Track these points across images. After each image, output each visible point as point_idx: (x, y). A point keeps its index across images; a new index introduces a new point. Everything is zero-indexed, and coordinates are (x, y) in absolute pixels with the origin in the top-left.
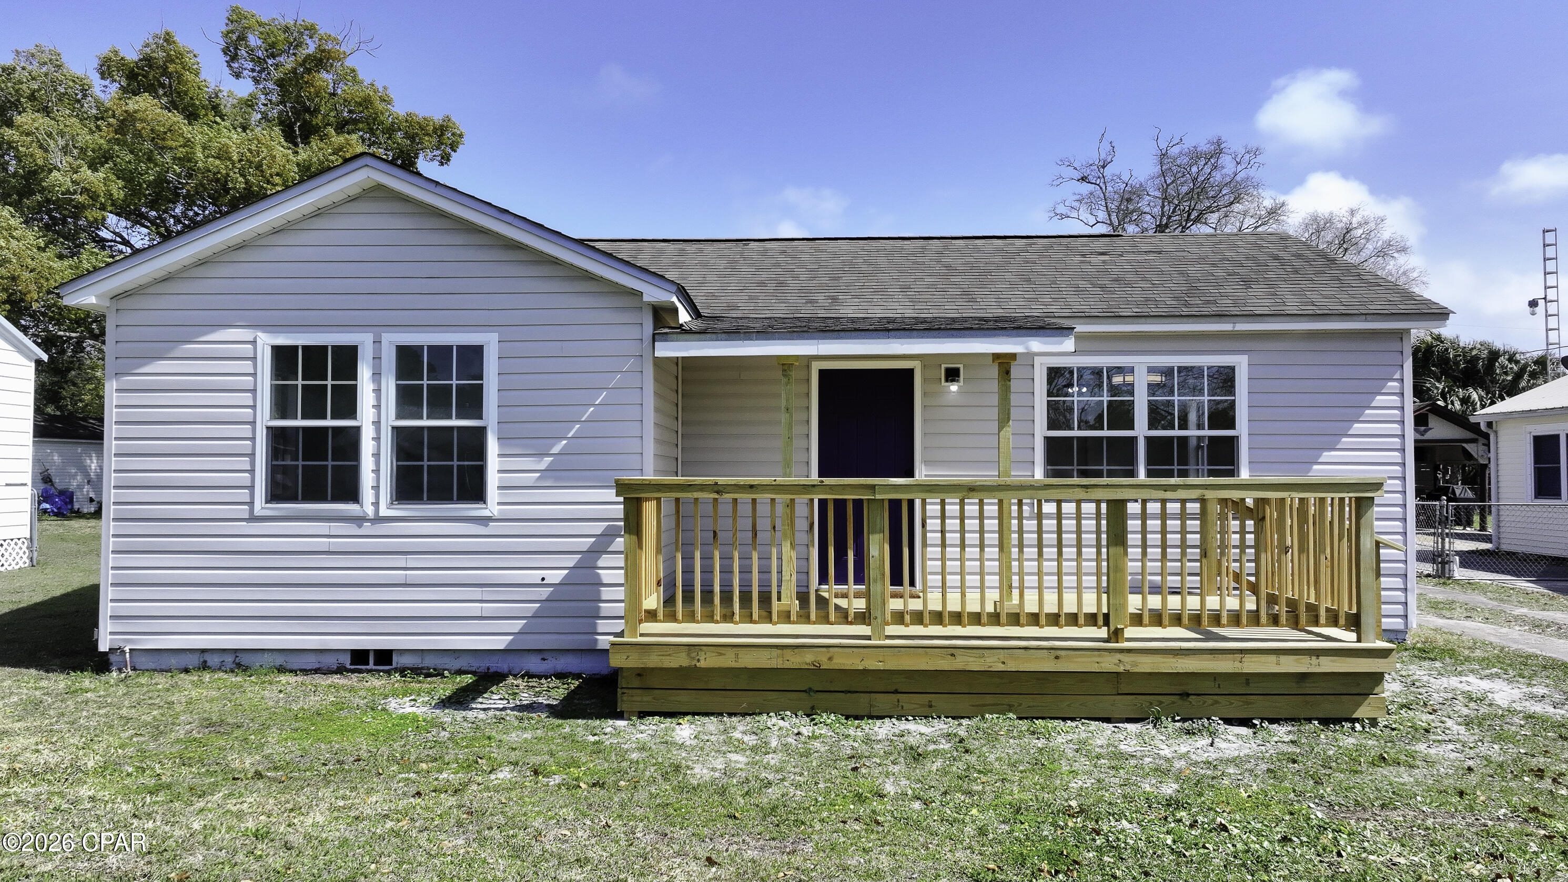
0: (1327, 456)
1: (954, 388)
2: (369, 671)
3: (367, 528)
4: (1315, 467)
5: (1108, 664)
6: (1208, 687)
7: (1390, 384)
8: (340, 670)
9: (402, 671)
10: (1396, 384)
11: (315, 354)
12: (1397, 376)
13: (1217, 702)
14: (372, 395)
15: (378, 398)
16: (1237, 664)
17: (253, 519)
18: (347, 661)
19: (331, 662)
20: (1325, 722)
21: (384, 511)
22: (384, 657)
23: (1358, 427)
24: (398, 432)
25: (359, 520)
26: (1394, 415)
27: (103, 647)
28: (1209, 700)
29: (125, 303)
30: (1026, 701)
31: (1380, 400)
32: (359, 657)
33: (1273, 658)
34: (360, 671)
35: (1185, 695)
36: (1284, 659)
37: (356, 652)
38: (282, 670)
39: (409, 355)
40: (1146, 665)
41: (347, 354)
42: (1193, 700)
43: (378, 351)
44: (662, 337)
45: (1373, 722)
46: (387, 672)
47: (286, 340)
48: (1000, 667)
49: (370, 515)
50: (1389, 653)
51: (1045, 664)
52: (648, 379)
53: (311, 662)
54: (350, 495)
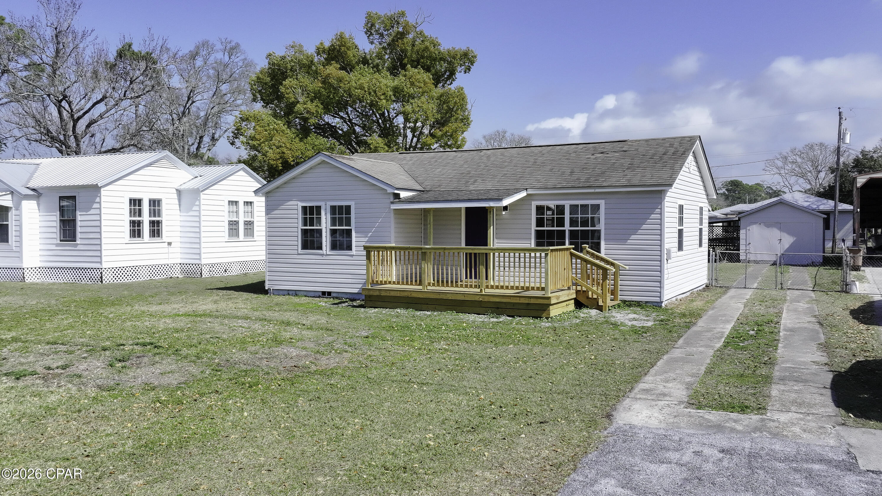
1: (504, 213)
2: (326, 297)
3: (324, 257)
4: (629, 241)
5: (477, 298)
6: (502, 306)
7: (657, 210)
8: (319, 297)
9: (333, 298)
10: (659, 210)
11: (311, 208)
12: (659, 207)
13: (506, 310)
15: (326, 221)
17: (299, 254)
18: (320, 294)
19: (317, 294)
20: (533, 317)
21: (328, 253)
22: (329, 293)
23: (644, 227)
24: (331, 230)
25: (322, 255)
26: (658, 222)
27: (266, 288)
29: (269, 195)
30: (459, 308)
31: (653, 216)
32: (324, 293)
33: (518, 299)
34: (323, 297)
35: (498, 308)
36: (521, 299)
37: (322, 292)
38: (306, 296)
39: (333, 208)
40: (486, 299)
41: (319, 208)
42: (500, 310)
43: (326, 207)
44: (392, 203)
45: (547, 318)
46: (330, 298)
47: (305, 204)
48: (451, 298)
49: (325, 254)
50: (549, 298)
51: (462, 298)
52: (392, 215)
53: (312, 294)
54: (320, 248)
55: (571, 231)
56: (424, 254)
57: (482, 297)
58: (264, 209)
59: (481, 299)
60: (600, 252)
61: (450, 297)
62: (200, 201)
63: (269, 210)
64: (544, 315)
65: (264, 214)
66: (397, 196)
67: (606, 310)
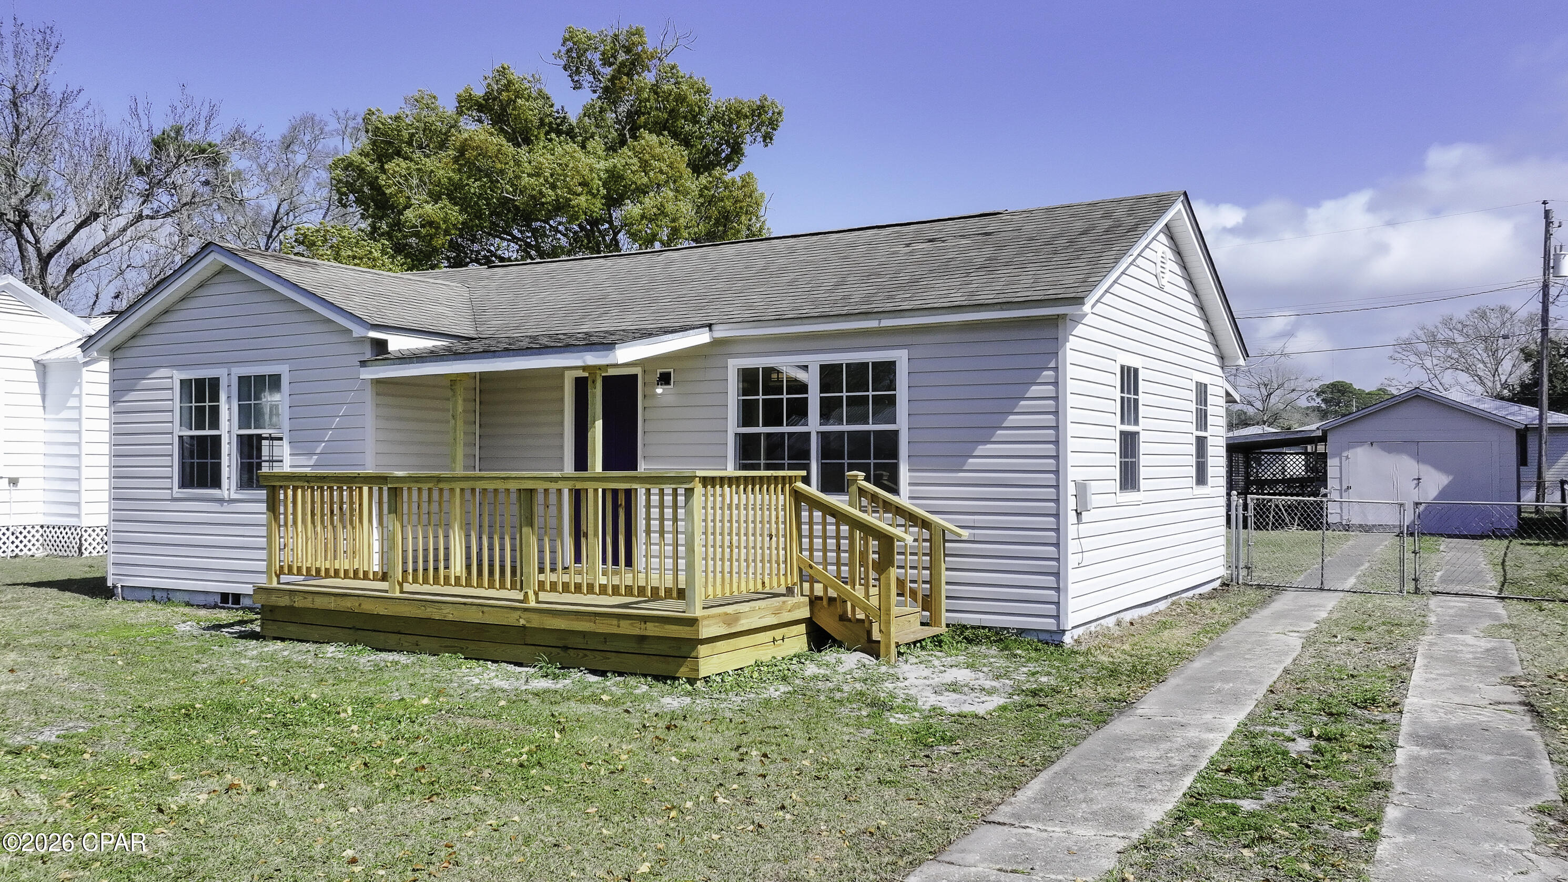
0: (981, 449)
1: (659, 391)
2: (229, 608)
3: (226, 507)
4: (971, 460)
5: (512, 619)
6: (579, 642)
7: (1045, 373)
8: (215, 606)
9: (245, 609)
10: (1051, 373)
11: (200, 382)
12: (1052, 365)
13: (586, 656)
14: (227, 412)
15: (230, 414)
16: (592, 624)
17: (174, 499)
18: (218, 599)
19: (211, 600)
20: (657, 678)
21: (234, 496)
22: (237, 598)
23: (1013, 419)
24: (240, 437)
25: (221, 501)
26: (1049, 406)
27: (110, 584)
28: (581, 653)
29: (117, 354)
30: (472, 646)
31: (1035, 390)
32: (225, 597)
33: (615, 622)
34: (224, 608)
35: (566, 648)
36: (624, 623)
37: (222, 594)
38: (188, 604)
39: (244, 381)
40: (536, 621)
41: (215, 383)
42: (571, 652)
43: (229, 380)
44: (363, 363)
45: (691, 681)
46: (237, 609)
47: (186, 375)
48: (450, 617)
49: (226, 497)
50: (692, 622)
51: (474, 616)
52: (368, 395)
53: (201, 599)
54: (217, 484)
55: (824, 436)
56: (395, 493)
57: (527, 615)
58: (106, 390)
59: (522, 622)
60: (895, 491)
61: (451, 614)
62: (80, 385)
63: (118, 390)
64: (683, 671)
65: (106, 401)
66: (380, 346)
67: (888, 653)
